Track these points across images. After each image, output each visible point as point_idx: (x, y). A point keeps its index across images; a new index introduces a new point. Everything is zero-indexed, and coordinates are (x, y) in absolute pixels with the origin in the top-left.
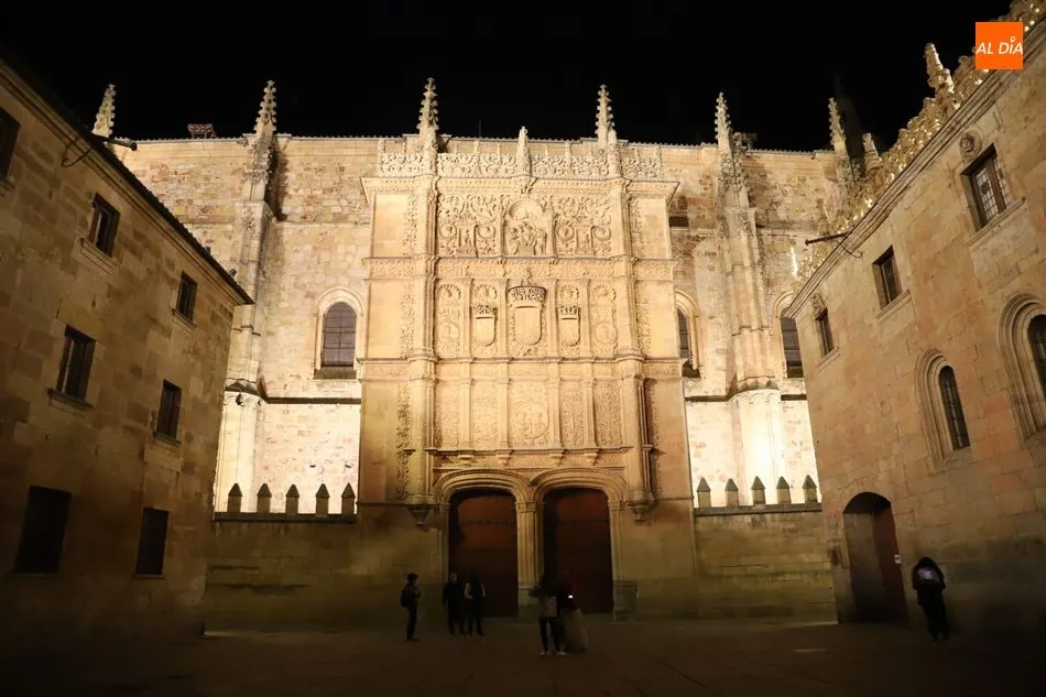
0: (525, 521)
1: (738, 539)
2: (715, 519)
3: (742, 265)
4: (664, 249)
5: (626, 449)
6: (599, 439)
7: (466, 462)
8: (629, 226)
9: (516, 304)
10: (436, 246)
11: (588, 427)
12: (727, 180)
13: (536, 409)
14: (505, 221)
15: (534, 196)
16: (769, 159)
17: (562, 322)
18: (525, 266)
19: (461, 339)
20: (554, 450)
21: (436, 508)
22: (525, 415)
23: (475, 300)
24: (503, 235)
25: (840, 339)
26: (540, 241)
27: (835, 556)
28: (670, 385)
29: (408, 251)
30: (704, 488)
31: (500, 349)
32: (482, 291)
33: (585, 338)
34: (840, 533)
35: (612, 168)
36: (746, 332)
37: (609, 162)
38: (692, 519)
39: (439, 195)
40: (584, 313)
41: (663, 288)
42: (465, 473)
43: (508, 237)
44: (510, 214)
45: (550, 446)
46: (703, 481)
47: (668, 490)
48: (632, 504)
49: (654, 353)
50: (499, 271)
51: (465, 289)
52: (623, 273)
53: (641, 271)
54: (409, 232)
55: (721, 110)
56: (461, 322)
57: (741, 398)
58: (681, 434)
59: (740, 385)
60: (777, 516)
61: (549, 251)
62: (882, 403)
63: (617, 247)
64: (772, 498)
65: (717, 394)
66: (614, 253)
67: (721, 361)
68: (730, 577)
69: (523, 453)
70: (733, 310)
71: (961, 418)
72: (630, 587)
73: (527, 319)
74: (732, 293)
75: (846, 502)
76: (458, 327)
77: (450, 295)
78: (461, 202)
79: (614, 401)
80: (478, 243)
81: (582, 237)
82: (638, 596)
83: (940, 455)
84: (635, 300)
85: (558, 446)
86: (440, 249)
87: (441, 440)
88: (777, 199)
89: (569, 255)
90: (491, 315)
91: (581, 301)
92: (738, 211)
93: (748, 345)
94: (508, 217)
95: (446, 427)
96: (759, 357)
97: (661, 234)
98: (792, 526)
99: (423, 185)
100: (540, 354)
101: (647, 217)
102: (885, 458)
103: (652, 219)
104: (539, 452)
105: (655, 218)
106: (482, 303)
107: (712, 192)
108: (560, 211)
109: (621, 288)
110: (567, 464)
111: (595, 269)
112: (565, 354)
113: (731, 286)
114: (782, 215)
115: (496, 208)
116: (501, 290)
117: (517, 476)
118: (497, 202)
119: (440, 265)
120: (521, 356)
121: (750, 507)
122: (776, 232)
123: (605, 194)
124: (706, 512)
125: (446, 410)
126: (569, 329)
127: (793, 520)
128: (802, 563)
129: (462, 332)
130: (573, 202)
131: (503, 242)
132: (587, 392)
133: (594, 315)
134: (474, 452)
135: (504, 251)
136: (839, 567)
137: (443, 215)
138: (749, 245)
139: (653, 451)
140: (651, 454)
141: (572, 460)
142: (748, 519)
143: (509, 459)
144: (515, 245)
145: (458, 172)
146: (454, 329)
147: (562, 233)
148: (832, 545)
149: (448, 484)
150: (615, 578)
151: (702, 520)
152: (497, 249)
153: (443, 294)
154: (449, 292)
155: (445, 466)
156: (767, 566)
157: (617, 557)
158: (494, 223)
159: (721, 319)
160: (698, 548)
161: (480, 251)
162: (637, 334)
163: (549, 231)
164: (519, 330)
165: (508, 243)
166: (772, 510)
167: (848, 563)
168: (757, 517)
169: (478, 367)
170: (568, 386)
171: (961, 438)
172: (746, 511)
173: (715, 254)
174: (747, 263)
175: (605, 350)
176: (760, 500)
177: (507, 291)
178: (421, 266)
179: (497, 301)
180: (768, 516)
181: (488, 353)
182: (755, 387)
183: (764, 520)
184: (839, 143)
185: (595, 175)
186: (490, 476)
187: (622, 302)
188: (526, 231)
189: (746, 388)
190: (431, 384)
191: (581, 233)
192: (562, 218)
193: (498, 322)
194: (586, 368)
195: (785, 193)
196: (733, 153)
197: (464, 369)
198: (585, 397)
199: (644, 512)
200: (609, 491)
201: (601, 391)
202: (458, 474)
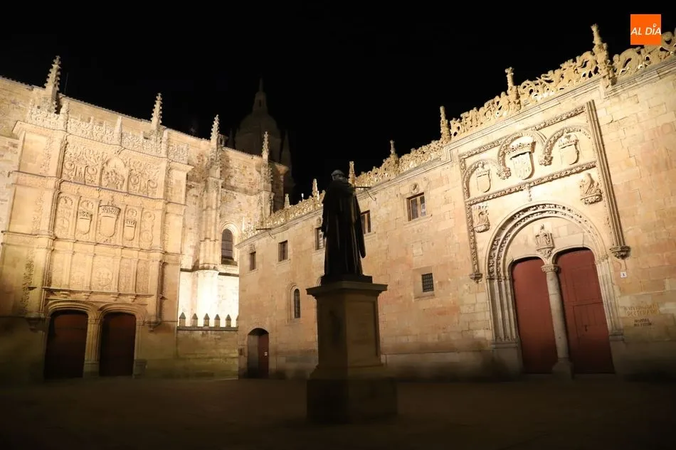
0: (92, 329)
1: (196, 342)
2: (186, 332)
3: (211, 208)
4: (181, 198)
5: (150, 296)
6: (137, 290)
7: (65, 296)
8: (167, 184)
9: (102, 215)
10: (61, 173)
11: (132, 283)
12: (212, 162)
13: (106, 271)
14: (103, 167)
15: (121, 156)
16: (231, 153)
17: (126, 228)
18: (111, 194)
19: (70, 229)
20: (113, 293)
21: (43, 320)
22: (100, 273)
23: (80, 208)
24: (101, 174)
25: (259, 265)
26: (121, 182)
27: (241, 352)
28: (174, 267)
29: (43, 172)
30: (183, 317)
31: (91, 237)
32: (85, 204)
33: (137, 238)
34: (245, 343)
35: (163, 151)
36: (208, 241)
37: (162, 147)
38: (176, 332)
39: (67, 143)
40: (138, 225)
41: (178, 218)
42: (63, 301)
43: (104, 177)
44: (107, 163)
45: (112, 291)
46: (183, 314)
47: (166, 317)
48: (150, 323)
49: (169, 250)
50: (96, 194)
51: (75, 201)
52: (161, 208)
53: (170, 208)
54: (45, 161)
55: (216, 124)
56: (71, 219)
57: (200, 273)
58: (176, 291)
59: (200, 266)
60: (213, 332)
61: (124, 189)
62: (272, 296)
63: (159, 193)
64: (212, 323)
65: (187, 268)
66: (156, 196)
67: (191, 251)
68: (189, 359)
69: (96, 293)
70: (204, 229)
71: (299, 307)
72: (143, 363)
73: (108, 222)
74: (204, 219)
75: (250, 331)
76: (68, 221)
77: (66, 202)
78: (79, 150)
79: (146, 271)
80: (86, 176)
81: (143, 185)
82: (146, 367)
83: (290, 320)
84: (164, 221)
85: (116, 291)
86: (64, 175)
87: (51, 283)
88: (232, 174)
89: (134, 192)
90: (89, 218)
91: (138, 218)
92: (215, 180)
93: (208, 247)
94: (105, 165)
95: (55, 276)
96: (212, 254)
97: (181, 191)
98: (219, 337)
99: (59, 136)
100: (112, 242)
101: (176, 181)
102: (269, 317)
103: (178, 182)
104: (106, 294)
105: (180, 181)
106: (85, 210)
107: (202, 165)
108: (132, 168)
109: (159, 215)
110: (119, 301)
111: (146, 202)
112: (125, 244)
113: (204, 217)
114: (232, 183)
115: (99, 159)
116: (96, 206)
117: (92, 305)
118: (100, 155)
119: (62, 184)
120: (102, 242)
121: (202, 327)
122: (228, 191)
123: (158, 164)
124: (182, 328)
125: (56, 265)
126: (129, 232)
127: (220, 334)
128: (220, 353)
129: (71, 224)
130: (141, 165)
131: (101, 179)
132: (134, 265)
133: (143, 226)
134: (70, 291)
135: (100, 184)
136: (243, 356)
137: (67, 155)
138: (217, 198)
139: (163, 298)
140: (162, 299)
141: (123, 298)
142: (201, 332)
143: (89, 296)
144: (107, 181)
145: (80, 133)
146: (66, 222)
147: (132, 180)
148: (241, 347)
149: (52, 307)
150: (135, 358)
151: (180, 332)
152: (97, 181)
153: (62, 201)
154: (66, 200)
155: (51, 297)
156: (206, 354)
157: (138, 348)
158: (97, 167)
159: (195, 230)
160: (177, 345)
161: (87, 181)
162: (163, 240)
163: (126, 178)
164: (102, 228)
165: (103, 180)
166: (211, 329)
167: (246, 355)
168: (205, 332)
169: (77, 245)
170: (124, 261)
171: (298, 314)
172: (200, 329)
173: (197, 196)
174: (214, 207)
175: (146, 245)
176: (207, 324)
177: (99, 206)
178: (51, 183)
179: (93, 210)
180: (209, 332)
181: (84, 238)
182: (208, 269)
183: (207, 333)
184: (265, 155)
185: (154, 152)
186: (77, 304)
187: (158, 223)
188: (114, 175)
189: (203, 269)
190: (50, 252)
191: (143, 182)
192: (134, 172)
193: (92, 222)
194: (135, 253)
195: (236, 172)
196: (218, 149)
197: (69, 245)
198: (133, 267)
199: (154, 327)
200: (137, 316)
201: (141, 265)
202: (59, 302)
